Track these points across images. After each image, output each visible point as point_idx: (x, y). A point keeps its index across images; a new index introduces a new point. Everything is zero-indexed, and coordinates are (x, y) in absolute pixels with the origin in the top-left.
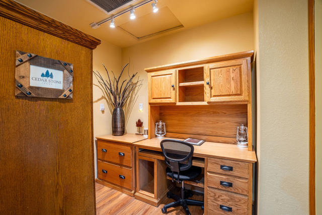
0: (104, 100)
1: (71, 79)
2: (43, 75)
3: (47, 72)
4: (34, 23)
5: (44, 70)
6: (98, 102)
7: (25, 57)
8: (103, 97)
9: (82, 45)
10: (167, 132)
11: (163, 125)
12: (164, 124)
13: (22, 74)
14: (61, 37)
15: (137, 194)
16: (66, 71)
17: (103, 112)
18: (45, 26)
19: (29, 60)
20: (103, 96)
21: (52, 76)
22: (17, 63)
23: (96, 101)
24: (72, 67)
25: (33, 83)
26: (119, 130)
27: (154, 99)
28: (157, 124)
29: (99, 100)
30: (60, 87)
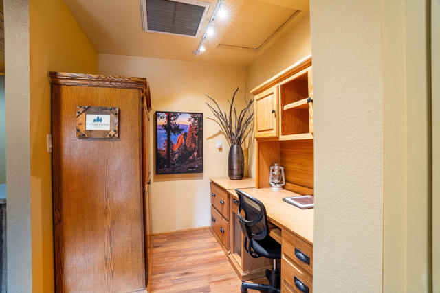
0: (222, 136)
1: (117, 121)
2: (95, 121)
3: (98, 117)
5: (95, 117)
6: (214, 138)
7: (82, 110)
8: (220, 133)
9: (129, 88)
10: (286, 181)
11: (280, 171)
12: (282, 169)
13: (80, 122)
14: (109, 87)
15: (230, 256)
16: (112, 115)
17: (220, 149)
18: (96, 83)
19: (84, 111)
20: (220, 131)
21: (101, 120)
22: (77, 114)
24: (117, 110)
25: (88, 128)
26: (235, 172)
27: (259, 131)
28: (272, 168)
29: (215, 136)
30: (107, 128)
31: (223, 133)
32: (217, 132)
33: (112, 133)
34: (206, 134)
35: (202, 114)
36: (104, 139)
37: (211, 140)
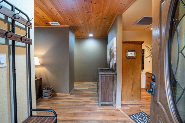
0: (150, 57)
1: (136, 54)
4: (128, 43)
6: (148, 58)
7: (127, 51)
8: (150, 56)
13: (127, 54)
17: (150, 62)
23: (145, 58)
24: (136, 51)
29: (148, 57)
30: (133, 56)
31: (151, 56)
32: (149, 56)
33: (135, 57)
34: (145, 56)
35: (144, 49)
36: (133, 59)
37: (146, 58)
